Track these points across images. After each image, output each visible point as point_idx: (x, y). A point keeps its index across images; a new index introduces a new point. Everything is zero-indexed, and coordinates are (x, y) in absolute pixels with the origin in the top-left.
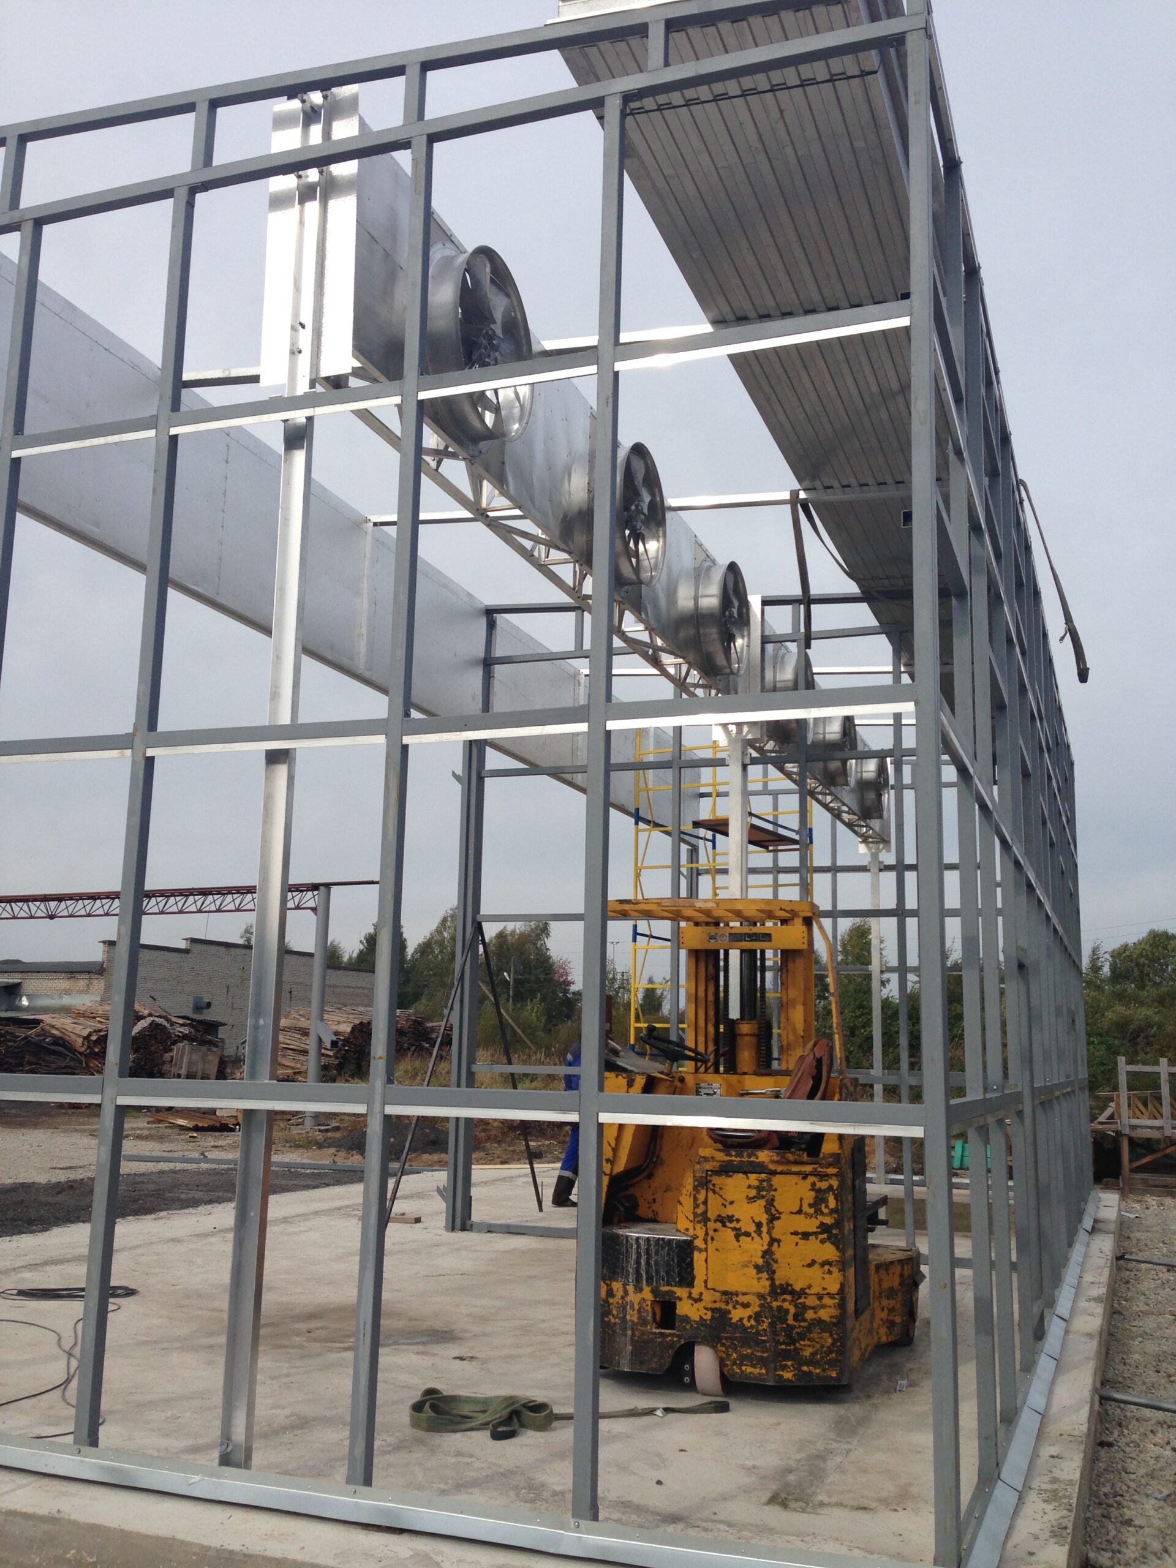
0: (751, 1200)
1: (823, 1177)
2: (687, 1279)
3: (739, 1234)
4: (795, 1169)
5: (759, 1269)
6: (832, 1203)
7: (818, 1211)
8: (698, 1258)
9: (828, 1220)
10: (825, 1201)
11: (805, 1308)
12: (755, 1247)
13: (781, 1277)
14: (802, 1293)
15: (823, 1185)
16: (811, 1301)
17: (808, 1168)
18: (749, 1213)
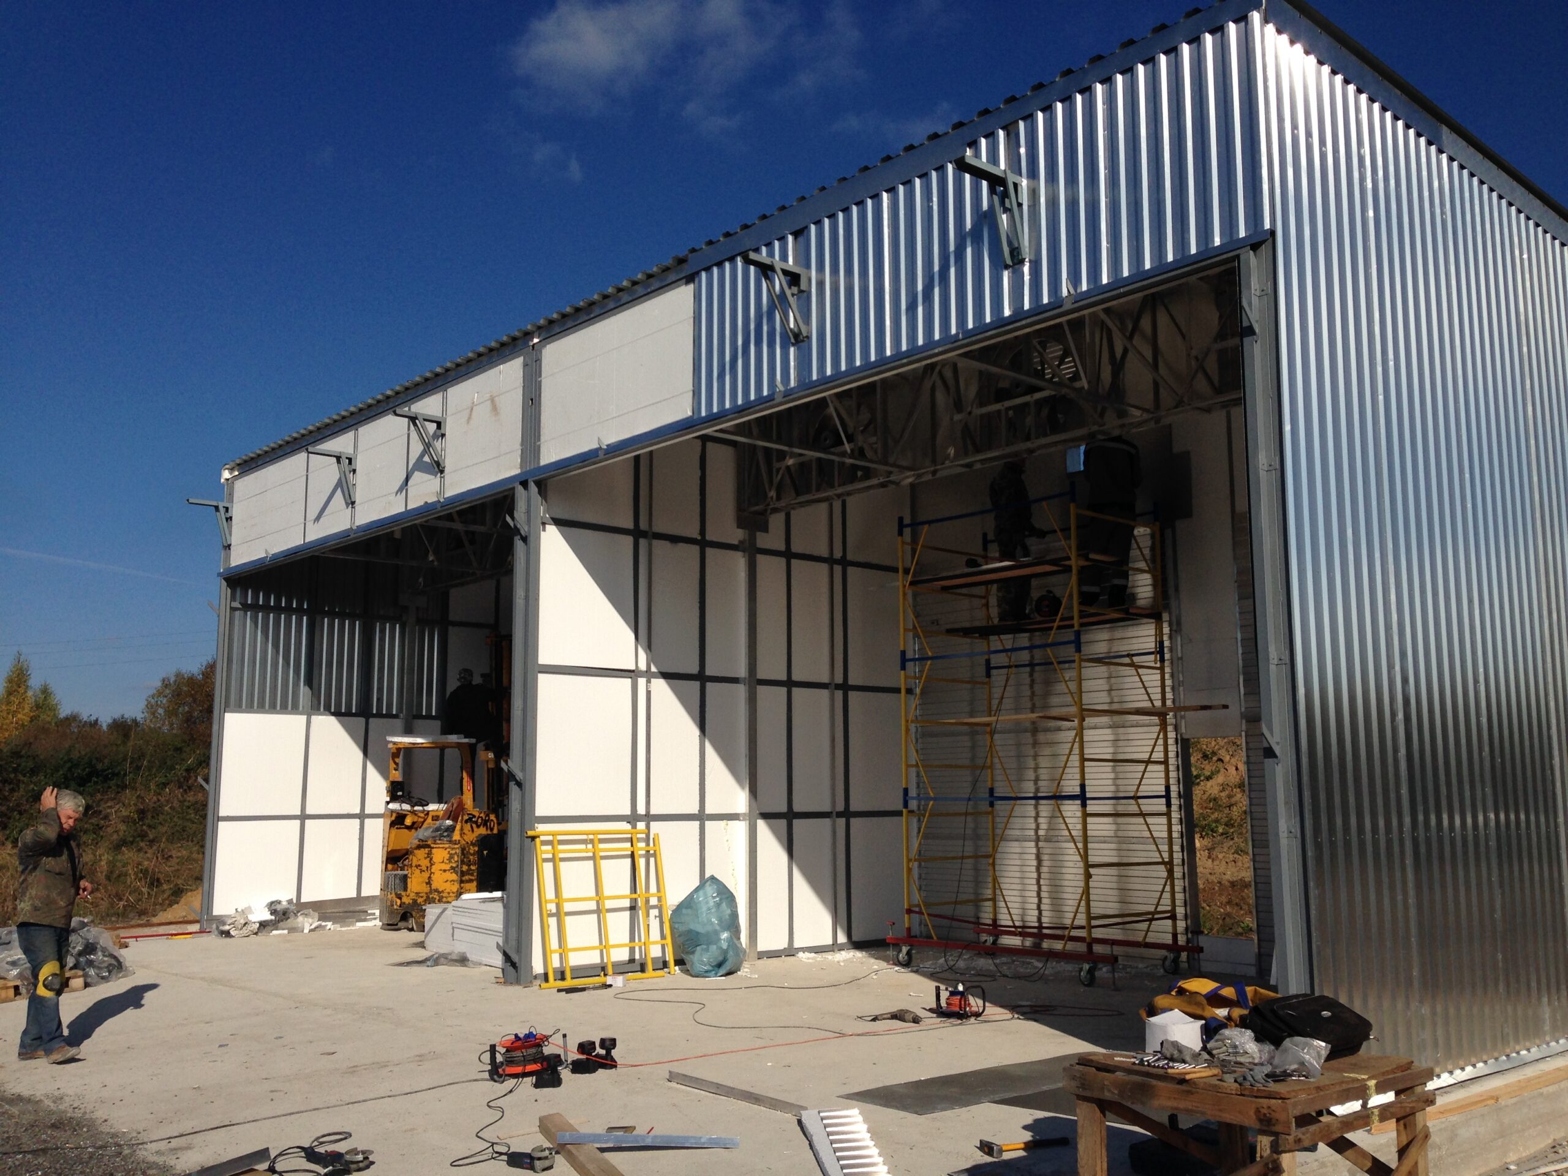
0: (426, 858)
1: (453, 849)
2: (405, 889)
3: (422, 871)
4: (441, 846)
5: (427, 883)
6: (456, 858)
7: (450, 862)
8: (409, 880)
9: (454, 865)
10: (453, 858)
11: (443, 897)
12: (426, 875)
13: (434, 887)
14: (443, 892)
15: (453, 852)
16: (445, 895)
17: (447, 846)
18: (425, 863)
